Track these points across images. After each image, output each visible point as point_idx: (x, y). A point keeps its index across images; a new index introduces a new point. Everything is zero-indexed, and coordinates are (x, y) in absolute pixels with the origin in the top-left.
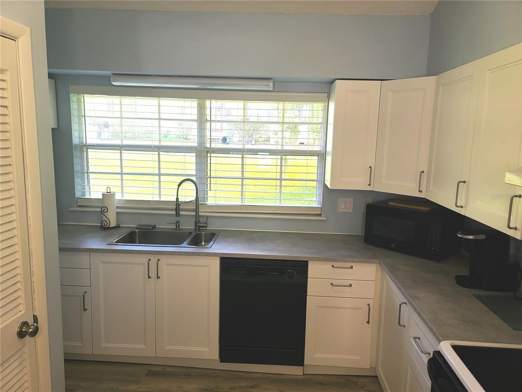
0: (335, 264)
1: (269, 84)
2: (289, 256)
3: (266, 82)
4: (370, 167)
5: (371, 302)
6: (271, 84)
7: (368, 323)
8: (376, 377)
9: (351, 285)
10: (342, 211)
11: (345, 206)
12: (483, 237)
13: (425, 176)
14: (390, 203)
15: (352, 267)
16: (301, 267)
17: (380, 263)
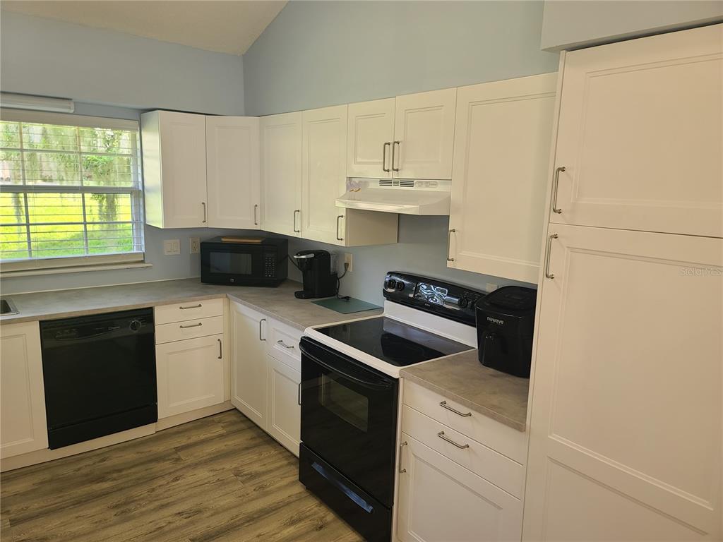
0: (183, 305)
1: (68, 105)
2: (134, 306)
3: (66, 103)
4: (203, 203)
5: (220, 337)
6: (72, 105)
7: (220, 358)
8: (235, 409)
9: (200, 324)
10: (170, 254)
11: (171, 247)
12: (312, 255)
13: (258, 209)
14: (223, 240)
15: (200, 306)
16: (146, 315)
17: (227, 297)
